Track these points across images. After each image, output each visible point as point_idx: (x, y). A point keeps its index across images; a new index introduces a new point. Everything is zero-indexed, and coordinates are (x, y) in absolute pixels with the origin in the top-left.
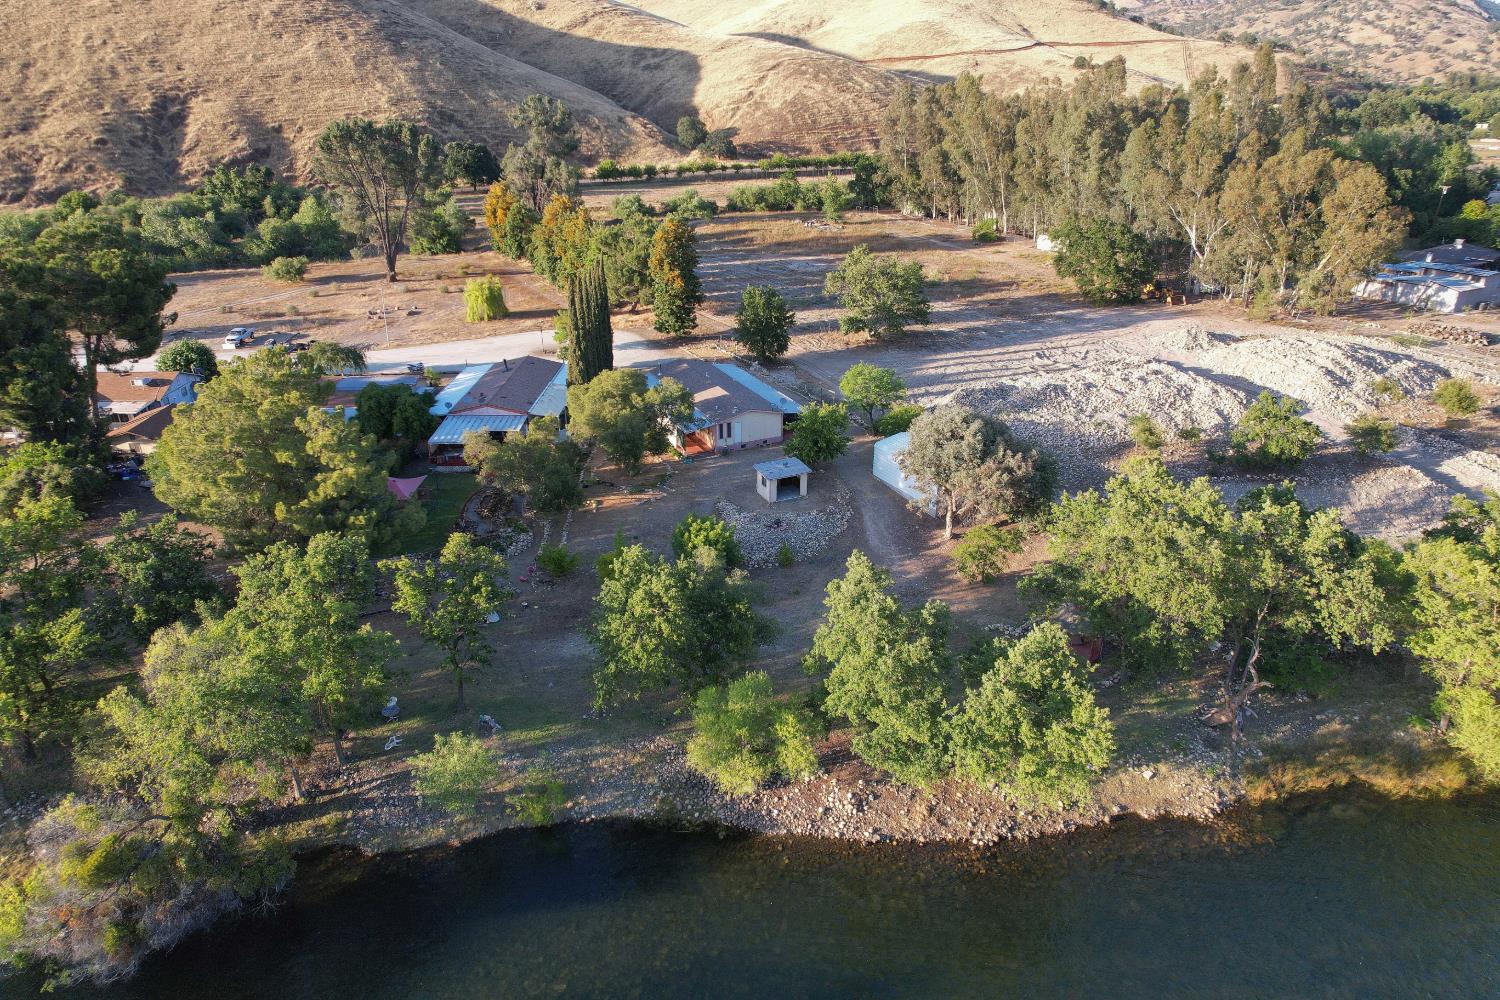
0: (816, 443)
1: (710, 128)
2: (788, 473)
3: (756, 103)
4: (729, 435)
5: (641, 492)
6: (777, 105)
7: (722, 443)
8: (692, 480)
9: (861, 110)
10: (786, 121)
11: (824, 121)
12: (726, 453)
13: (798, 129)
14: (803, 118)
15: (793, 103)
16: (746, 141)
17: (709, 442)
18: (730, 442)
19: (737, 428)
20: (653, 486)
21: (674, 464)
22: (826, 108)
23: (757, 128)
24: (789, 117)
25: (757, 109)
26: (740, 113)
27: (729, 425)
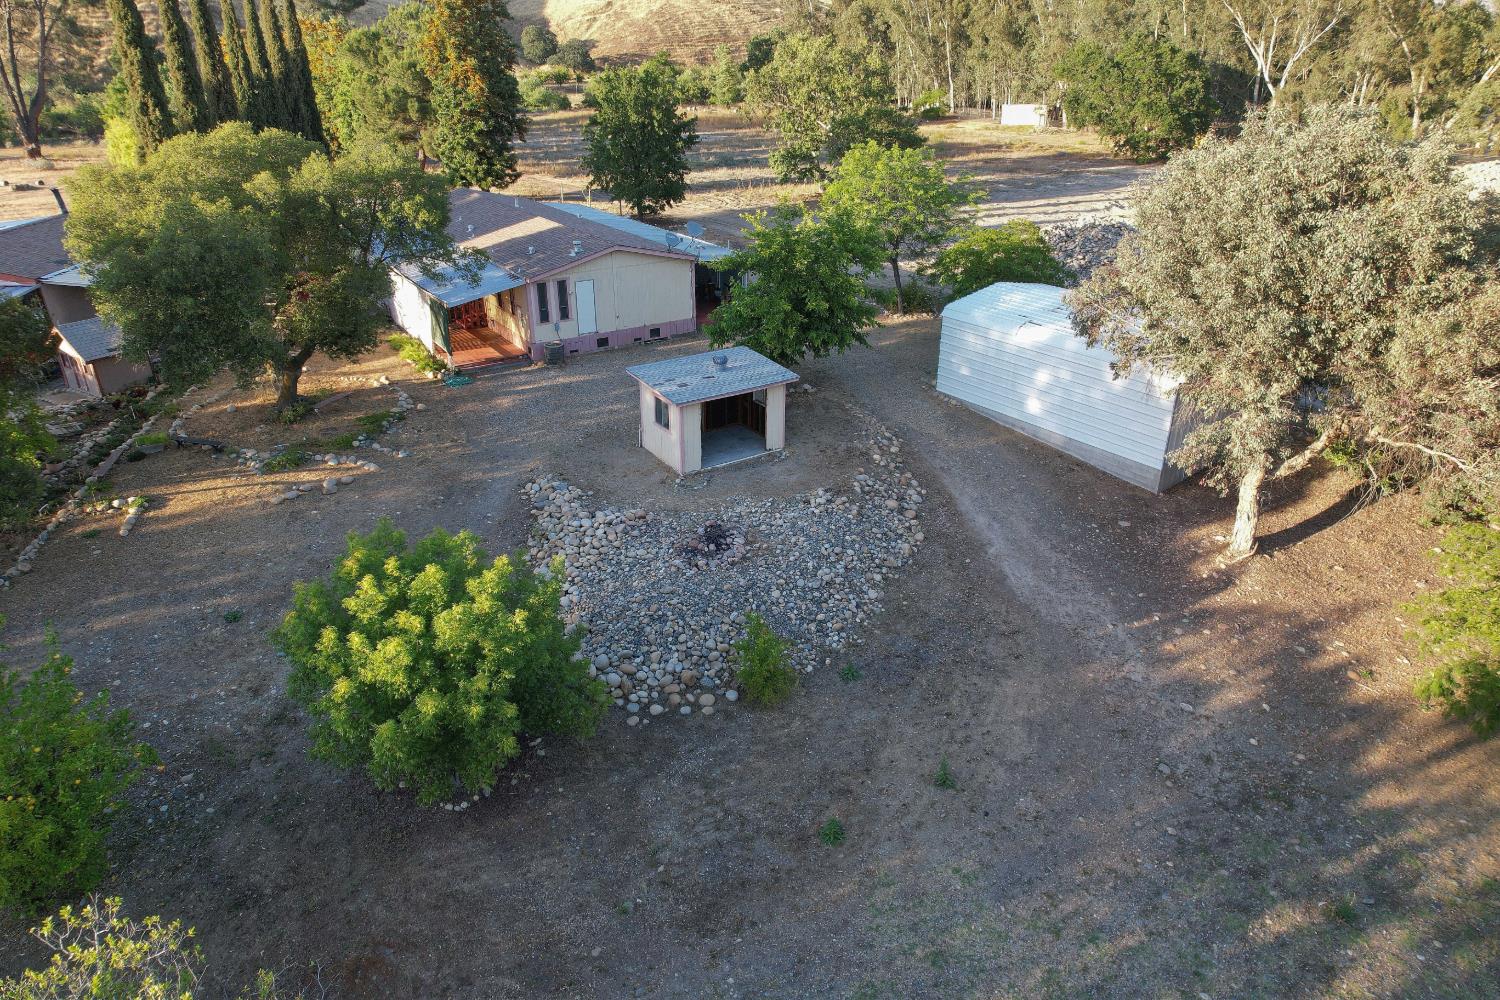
0: (799, 304)
1: (561, 40)
2: (730, 385)
3: (616, 13)
4: (565, 314)
5: (299, 463)
6: (642, 15)
7: (546, 334)
8: (459, 424)
9: (740, 22)
10: (653, 31)
11: (698, 33)
12: (558, 356)
13: (668, 40)
14: (672, 28)
15: (661, 12)
16: (606, 53)
17: (517, 336)
18: (567, 331)
19: (582, 294)
20: (343, 447)
21: (416, 390)
22: (698, 19)
23: (618, 40)
24: (656, 27)
25: (618, 19)
26: (597, 25)
27: (562, 287)
